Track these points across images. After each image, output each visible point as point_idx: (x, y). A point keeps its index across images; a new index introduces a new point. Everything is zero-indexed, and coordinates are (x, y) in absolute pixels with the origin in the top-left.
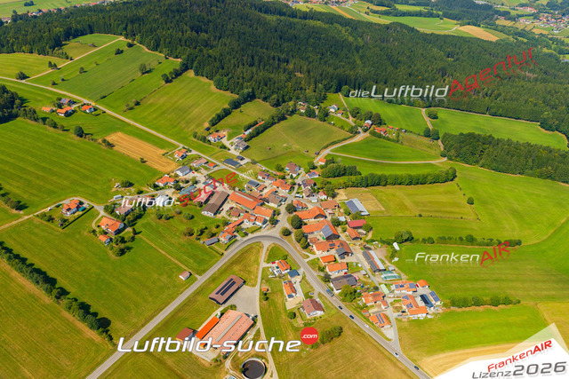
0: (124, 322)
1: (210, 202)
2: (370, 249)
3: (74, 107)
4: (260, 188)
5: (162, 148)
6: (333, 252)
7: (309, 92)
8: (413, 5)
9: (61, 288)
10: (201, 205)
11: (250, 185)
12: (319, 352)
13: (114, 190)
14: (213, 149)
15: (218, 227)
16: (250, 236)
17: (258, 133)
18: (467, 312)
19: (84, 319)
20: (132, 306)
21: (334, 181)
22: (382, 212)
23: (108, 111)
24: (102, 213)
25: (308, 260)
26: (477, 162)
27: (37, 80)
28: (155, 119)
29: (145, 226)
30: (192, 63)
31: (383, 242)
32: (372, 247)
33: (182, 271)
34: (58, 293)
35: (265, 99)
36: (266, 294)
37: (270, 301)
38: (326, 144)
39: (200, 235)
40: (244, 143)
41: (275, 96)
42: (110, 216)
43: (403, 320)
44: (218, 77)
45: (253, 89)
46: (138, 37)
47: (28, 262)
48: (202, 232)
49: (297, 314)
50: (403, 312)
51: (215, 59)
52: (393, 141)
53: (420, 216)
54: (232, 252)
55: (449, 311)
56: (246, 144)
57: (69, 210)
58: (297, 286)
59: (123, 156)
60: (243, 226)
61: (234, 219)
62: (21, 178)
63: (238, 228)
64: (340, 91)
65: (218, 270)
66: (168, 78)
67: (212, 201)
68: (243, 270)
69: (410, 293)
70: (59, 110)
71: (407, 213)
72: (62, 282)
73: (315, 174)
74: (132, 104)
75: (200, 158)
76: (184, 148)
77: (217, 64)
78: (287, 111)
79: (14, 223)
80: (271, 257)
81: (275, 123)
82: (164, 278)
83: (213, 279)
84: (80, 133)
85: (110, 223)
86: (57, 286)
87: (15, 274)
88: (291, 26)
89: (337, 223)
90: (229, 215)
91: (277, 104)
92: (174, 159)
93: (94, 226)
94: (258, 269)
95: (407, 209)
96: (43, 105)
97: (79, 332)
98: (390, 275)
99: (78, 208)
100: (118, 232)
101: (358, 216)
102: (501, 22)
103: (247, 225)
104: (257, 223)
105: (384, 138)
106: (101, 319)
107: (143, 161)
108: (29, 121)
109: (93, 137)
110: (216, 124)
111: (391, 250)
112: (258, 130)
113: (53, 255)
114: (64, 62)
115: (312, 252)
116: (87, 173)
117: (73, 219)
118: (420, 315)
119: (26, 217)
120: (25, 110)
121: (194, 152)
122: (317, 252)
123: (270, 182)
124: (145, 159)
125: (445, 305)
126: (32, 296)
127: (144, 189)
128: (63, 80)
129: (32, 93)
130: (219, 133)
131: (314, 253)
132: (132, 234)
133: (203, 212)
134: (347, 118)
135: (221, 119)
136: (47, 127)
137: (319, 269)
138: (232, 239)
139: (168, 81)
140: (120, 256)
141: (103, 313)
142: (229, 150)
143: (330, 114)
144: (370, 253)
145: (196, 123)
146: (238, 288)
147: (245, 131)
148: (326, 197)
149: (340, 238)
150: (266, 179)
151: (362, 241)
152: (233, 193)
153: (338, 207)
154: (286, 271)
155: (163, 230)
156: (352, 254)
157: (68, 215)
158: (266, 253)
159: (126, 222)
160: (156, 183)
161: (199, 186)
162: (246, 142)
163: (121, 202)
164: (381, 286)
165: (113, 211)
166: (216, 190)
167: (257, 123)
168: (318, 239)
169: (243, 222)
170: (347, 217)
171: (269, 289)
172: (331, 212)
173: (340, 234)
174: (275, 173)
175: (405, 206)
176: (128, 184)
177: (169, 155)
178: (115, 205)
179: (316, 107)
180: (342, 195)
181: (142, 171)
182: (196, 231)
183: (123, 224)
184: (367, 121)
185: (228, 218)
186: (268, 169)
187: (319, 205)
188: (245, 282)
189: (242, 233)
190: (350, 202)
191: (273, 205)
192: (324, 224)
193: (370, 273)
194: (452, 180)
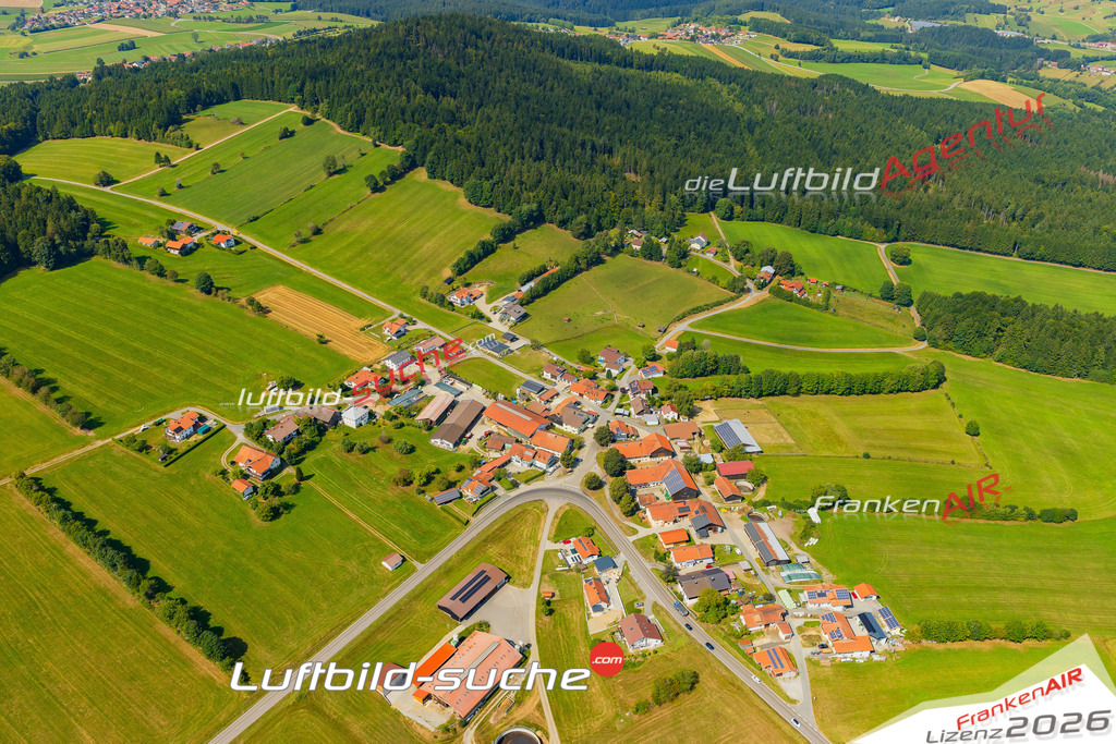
0: (273, 648)
1: (446, 422)
2: (760, 519)
3: (197, 237)
4: (547, 396)
5: (360, 317)
6: (685, 523)
7: (650, 211)
8: (869, 40)
9: (157, 578)
10: (429, 425)
11: (526, 390)
12: (649, 720)
14: (459, 319)
15: (460, 469)
16: (523, 488)
17: (547, 289)
18: (957, 653)
19: (196, 638)
20: (289, 618)
21: (694, 384)
22: (788, 447)
23: (261, 246)
24: (241, 437)
25: (634, 538)
26: (989, 351)
27: (132, 188)
28: (349, 261)
29: (320, 464)
30: (424, 155)
31: (789, 507)
32: (765, 516)
33: (385, 552)
34: (151, 587)
35: (563, 224)
36: (549, 603)
37: (556, 616)
38: (680, 312)
39: (425, 484)
40: (519, 308)
41: (582, 218)
42: (255, 445)
43: (822, 662)
44: (472, 180)
45: (540, 204)
46: (323, 106)
47: (98, 528)
48: (429, 479)
50: (823, 646)
51: (469, 146)
52: (818, 307)
53: (867, 456)
54: (486, 518)
55: (917, 647)
56: (523, 310)
57: (178, 430)
58: (612, 590)
59: (284, 330)
60: (510, 469)
61: (494, 454)
62: (94, 369)
63: (500, 472)
64: (713, 208)
65: (458, 553)
66: (376, 183)
67: (451, 419)
68: (506, 556)
69: (839, 609)
70: (170, 243)
71: (841, 451)
72: (160, 568)
73: (655, 370)
74: (306, 233)
75: (433, 336)
76: (402, 316)
77: (472, 156)
78: (606, 247)
79: (77, 452)
80: (562, 532)
81: (581, 271)
82: (353, 566)
83: (447, 571)
84: (208, 287)
85: (255, 456)
86: (150, 574)
87: (73, 549)
88: (620, 82)
89: (696, 467)
90: (484, 447)
91: (586, 234)
92: (383, 337)
93: (224, 463)
94: (535, 553)
95: (840, 443)
96: (142, 234)
97: (185, 662)
98: (798, 571)
99: (196, 426)
100: (270, 474)
101: (739, 452)
102: (1051, 72)
103: (517, 466)
104: (538, 463)
105: (799, 301)
106: (229, 639)
107: (323, 341)
108: (114, 263)
109: (231, 294)
110: (466, 270)
111: (804, 523)
112: (547, 283)
113: (144, 515)
114: (185, 154)
115: (644, 523)
116: (216, 361)
117: (185, 448)
118: (856, 655)
119: (100, 443)
120: (107, 242)
121: (421, 325)
122: (653, 523)
123: (566, 384)
124: (327, 338)
125: (910, 636)
126: (103, 592)
128: (180, 187)
129: (121, 211)
130: (471, 290)
131: (647, 525)
132: (295, 480)
133: (433, 441)
134: (726, 261)
135: (476, 262)
136: (146, 274)
137: (655, 557)
138: (488, 493)
139: (377, 188)
140: (271, 520)
141: (234, 630)
142: (489, 321)
143: (692, 253)
144: (758, 526)
145: (428, 269)
146: (495, 590)
147: (522, 285)
148: (676, 415)
149: (700, 497)
150: (558, 378)
151: (745, 504)
152: (493, 404)
153: (700, 435)
154: (591, 559)
155: (355, 473)
156: (724, 528)
157: (177, 441)
158: (552, 524)
159: (284, 456)
160: (346, 383)
161: (428, 390)
162: (522, 305)
163: (277, 418)
164: (780, 593)
165: (261, 435)
166: (460, 398)
167: (546, 271)
168: (658, 499)
169: (510, 461)
170: (718, 456)
171: (557, 593)
172: (685, 444)
173: (702, 489)
174: (576, 366)
175: (837, 437)
176: (292, 384)
177: (373, 330)
178: (265, 424)
179: (664, 239)
180: (707, 411)
181: (321, 359)
182: (417, 477)
183: (278, 460)
184: (764, 269)
185: (482, 452)
186: (563, 360)
187: (661, 432)
188: (509, 578)
189: (506, 482)
190: (725, 427)
191: (569, 429)
192: (667, 466)
193: (758, 567)
194: (936, 386)
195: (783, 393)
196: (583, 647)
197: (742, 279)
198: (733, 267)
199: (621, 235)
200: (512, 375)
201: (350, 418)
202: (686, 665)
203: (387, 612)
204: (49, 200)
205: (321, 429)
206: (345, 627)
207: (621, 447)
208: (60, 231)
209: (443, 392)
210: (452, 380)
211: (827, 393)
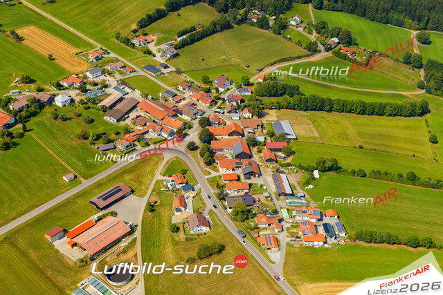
1: (115, 108)
2: (283, 173)
4: (177, 99)
5: (76, 47)
6: (239, 172)
10: (105, 109)
11: (166, 95)
13: (13, 84)
14: (136, 54)
15: (118, 133)
16: (152, 147)
17: (193, 41)
18: (374, 248)
20: (6, 199)
21: (266, 100)
22: (314, 138)
25: (209, 176)
28: (76, 15)
29: (37, 124)
31: (301, 167)
32: (286, 171)
33: (66, 172)
35: (211, 3)
36: (153, 206)
37: (155, 213)
38: (273, 61)
39: (96, 140)
40: (173, 50)
42: (2, 110)
43: (295, 245)
48: (98, 137)
49: (181, 228)
50: (298, 238)
52: (361, 64)
53: (361, 147)
55: (353, 243)
56: (175, 51)
58: (189, 202)
59: (30, 51)
60: (146, 136)
61: (139, 128)
63: (140, 138)
65: (107, 177)
67: (118, 107)
68: (134, 180)
69: (314, 221)
71: (347, 143)
73: (247, 90)
75: (117, 60)
76: (101, 49)
78: (235, 19)
80: (168, 172)
81: (217, 32)
82: (46, 177)
83: (99, 185)
89: (253, 143)
90: (134, 124)
91: (225, 10)
92: (88, 59)
94: (151, 181)
95: (348, 139)
98: (296, 200)
100: (8, 126)
101: (284, 136)
103: (151, 135)
104: (164, 134)
107: (51, 58)
109: (2, 28)
110: (146, 26)
111: (308, 176)
112: (193, 37)
115: (215, 169)
118: (316, 243)
121: (112, 55)
122: (221, 169)
123: (191, 94)
124: (54, 57)
125: (350, 238)
127: (46, 87)
130: (147, 38)
131: (218, 171)
132: (22, 131)
133: (105, 118)
134: (310, 33)
135: (153, 22)
137: (217, 187)
138: (131, 147)
140: (4, 150)
142: (154, 56)
143: (290, 27)
144: (280, 176)
145: (123, 23)
146: (124, 197)
147: (179, 37)
148: (251, 115)
149: (252, 159)
150: (187, 89)
151: (277, 164)
152: (144, 101)
153: (262, 127)
154: (181, 186)
155: (57, 130)
156: (260, 175)
158: (165, 166)
159: (17, 118)
160: (61, 83)
161: (107, 90)
162: (176, 49)
163: (17, 97)
164: (282, 210)
165: (6, 105)
166: (126, 96)
167: (195, 29)
168: (226, 157)
169: (148, 132)
170: (268, 138)
171: (159, 201)
172: (251, 131)
173: (254, 155)
174: (199, 85)
175: (347, 136)
176: (29, 80)
177: (83, 55)
178: (9, 100)
179: (274, 17)
180: (272, 115)
181: (49, 69)
182: (91, 135)
183: (13, 119)
184: (332, 39)
185: (132, 126)
186: (192, 80)
187: (239, 123)
188: (133, 191)
189: (143, 143)
190: (278, 124)
191: (186, 118)
192: (236, 140)
193: (274, 197)
194: (422, 114)
195: (321, 109)
196: (167, 230)
197: (315, 43)
198: (314, 37)
199: (247, 13)
200: (160, 87)
201: (59, 101)
202: (220, 241)
203: (61, 202)
205: (41, 105)
206: (37, 207)
207: (211, 129)
209: (117, 92)
210: (124, 86)
211: (350, 112)
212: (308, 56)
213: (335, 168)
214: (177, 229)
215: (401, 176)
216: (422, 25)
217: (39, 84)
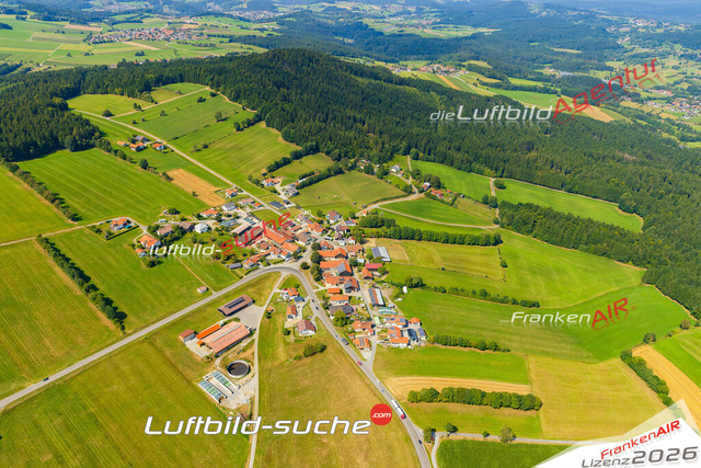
0: (138, 318)
2: (378, 288)
3: (146, 144)
4: (295, 229)
5: (216, 186)
6: (342, 287)
7: (374, 152)
9: (92, 284)
10: (235, 235)
11: (286, 225)
12: (300, 363)
13: (161, 215)
14: (264, 192)
15: (245, 255)
16: (272, 266)
17: (311, 183)
18: (449, 350)
19: (103, 310)
20: (149, 307)
21: (368, 230)
22: (406, 261)
23: (176, 150)
24: (145, 232)
25: (317, 290)
26: (531, 232)
27: (120, 119)
28: (217, 161)
30: (265, 115)
31: (393, 284)
32: (380, 287)
33: (200, 285)
34: (89, 287)
35: (328, 153)
36: (269, 314)
37: (271, 319)
39: (226, 260)
40: (295, 190)
41: (337, 151)
42: (150, 235)
43: (384, 346)
45: (317, 143)
46: (221, 88)
47: (71, 262)
48: (229, 258)
49: (292, 332)
50: (386, 340)
52: (447, 204)
53: (443, 269)
54: (251, 276)
55: (431, 346)
56: (297, 191)
57: (116, 225)
58: (300, 311)
59: (178, 189)
60: (268, 258)
61: (263, 251)
62: (83, 196)
63: (263, 258)
64: (409, 153)
65: (233, 289)
66: (240, 127)
68: (256, 293)
69: (400, 327)
70: (132, 145)
71: (431, 266)
72: (95, 281)
73: (353, 222)
74: (200, 147)
75: (249, 197)
76: (236, 188)
78: (346, 166)
79: (67, 230)
80: (284, 286)
81: (331, 176)
82: (184, 290)
83: (227, 296)
84: (145, 165)
85: (149, 240)
86: (89, 282)
87: (58, 269)
89: (356, 264)
90: (259, 247)
91: (337, 159)
92: (225, 196)
93: (135, 242)
94: (269, 293)
95: (433, 262)
96: (119, 140)
97: (98, 319)
98: (387, 310)
99: (125, 225)
103: (272, 257)
104: (282, 256)
105: (439, 200)
106: (119, 312)
107: (194, 194)
108: (103, 151)
109: (156, 170)
110: (274, 170)
111: (398, 291)
112: (312, 180)
113: (93, 259)
114: (149, 105)
115: (323, 284)
116: (142, 199)
117: (118, 234)
118: (401, 345)
119: (79, 227)
120: (101, 142)
121: (245, 193)
122: (327, 284)
123: (307, 224)
124: (197, 193)
125: (429, 341)
127: (189, 217)
128: (144, 120)
129: (113, 129)
130: (274, 180)
131: (324, 286)
134: (407, 178)
135: (279, 167)
136: (118, 158)
137: (323, 298)
138: (255, 267)
139: (239, 129)
140: (150, 267)
141: (123, 308)
142: (279, 194)
143: (391, 173)
144: (375, 291)
145: (255, 168)
146: (246, 306)
147: (300, 180)
148: (354, 242)
149: (353, 276)
150: (304, 221)
151: (373, 281)
153: (363, 251)
154: (293, 297)
156: (359, 289)
157: (115, 230)
158: (282, 281)
159: (163, 241)
160: (201, 214)
161: (238, 221)
162: (297, 189)
163: (164, 225)
164: (375, 318)
165: (154, 231)
167: (313, 174)
168: (332, 275)
169: (269, 254)
170: (368, 260)
171: (275, 310)
172: (354, 254)
173: (355, 273)
174: (314, 217)
175: (432, 259)
176: (175, 211)
177: (221, 193)
178: (158, 227)
179: (378, 165)
180: (371, 243)
181: (192, 203)
182: (223, 256)
183: (160, 242)
184: (425, 184)
185: (257, 249)
186: (309, 214)
187: (344, 248)
188: (254, 302)
189: (265, 263)
190: (376, 249)
191: (301, 243)
192: (340, 262)
193: (369, 307)
194: (495, 244)
195: (413, 239)
196: (280, 333)
197: (411, 186)
198: (410, 181)
199: (356, 162)
201: (198, 229)
202: (323, 342)
203: (194, 309)
204: (77, 120)
205: (183, 232)
206: (174, 313)
207: (320, 252)
208: (79, 134)
209: (246, 222)
210: (252, 218)
211: (436, 241)
212: (404, 196)
213: (420, 285)
214: (289, 333)
215: (474, 292)
216: (499, 173)
217: (183, 214)
